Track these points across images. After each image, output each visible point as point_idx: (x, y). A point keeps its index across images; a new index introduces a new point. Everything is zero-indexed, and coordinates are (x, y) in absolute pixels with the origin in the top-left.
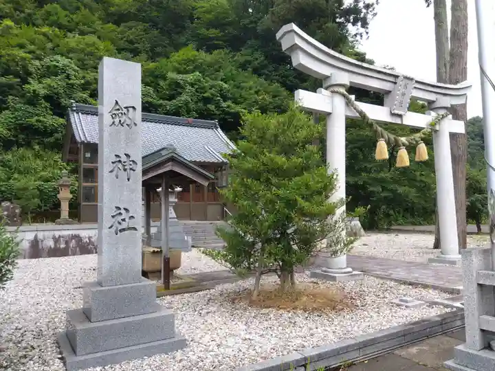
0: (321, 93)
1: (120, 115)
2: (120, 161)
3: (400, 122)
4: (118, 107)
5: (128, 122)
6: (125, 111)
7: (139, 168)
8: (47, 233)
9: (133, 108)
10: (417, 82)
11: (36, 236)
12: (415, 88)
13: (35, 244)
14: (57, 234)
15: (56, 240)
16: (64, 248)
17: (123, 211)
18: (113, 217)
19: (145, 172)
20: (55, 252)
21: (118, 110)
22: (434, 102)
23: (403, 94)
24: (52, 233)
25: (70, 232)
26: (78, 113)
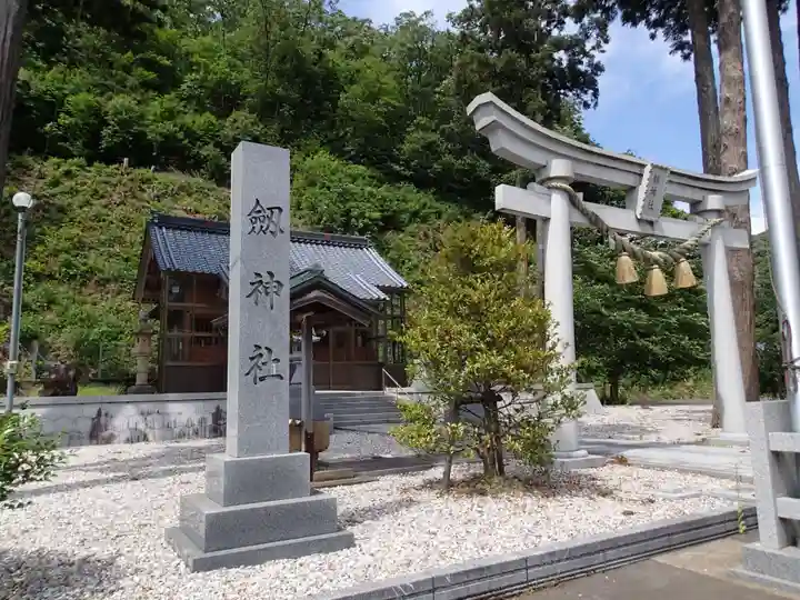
0: (533, 189)
1: (262, 218)
2: (261, 282)
3: (650, 232)
4: (258, 208)
5: (272, 228)
6: (268, 212)
7: (286, 292)
9: (279, 209)
10: (672, 173)
12: (670, 182)
17: (264, 351)
18: (252, 359)
19: (293, 297)
21: (259, 212)
22: (699, 202)
23: (653, 192)
26: (160, 228)
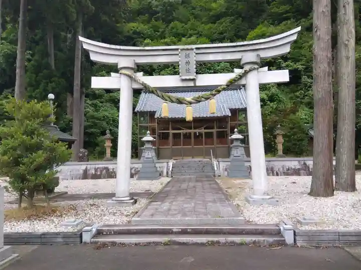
3: (193, 85)
8: (92, 166)
11: (86, 167)
13: (86, 171)
14: (97, 166)
15: (96, 170)
16: (99, 174)
20: (95, 177)
22: (241, 59)
23: (188, 63)
24: (94, 166)
25: (104, 166)
